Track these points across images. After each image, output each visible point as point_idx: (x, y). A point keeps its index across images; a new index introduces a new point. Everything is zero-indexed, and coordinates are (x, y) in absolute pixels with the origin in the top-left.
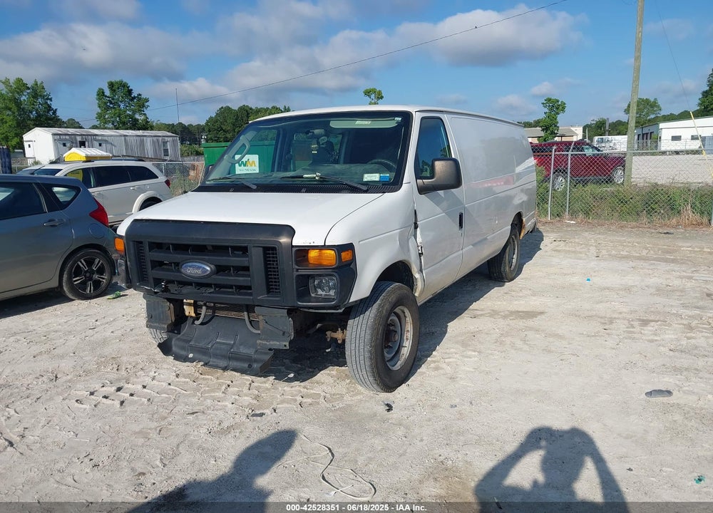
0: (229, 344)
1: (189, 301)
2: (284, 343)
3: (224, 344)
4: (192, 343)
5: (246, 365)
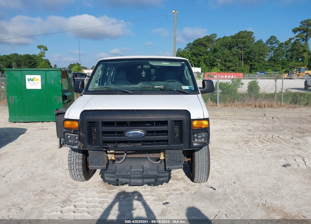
0: (141, 171)
1: (111, 151)
2: (181, 166)
3: (137, 171)
4: (117, 173)
5: (153, 180)
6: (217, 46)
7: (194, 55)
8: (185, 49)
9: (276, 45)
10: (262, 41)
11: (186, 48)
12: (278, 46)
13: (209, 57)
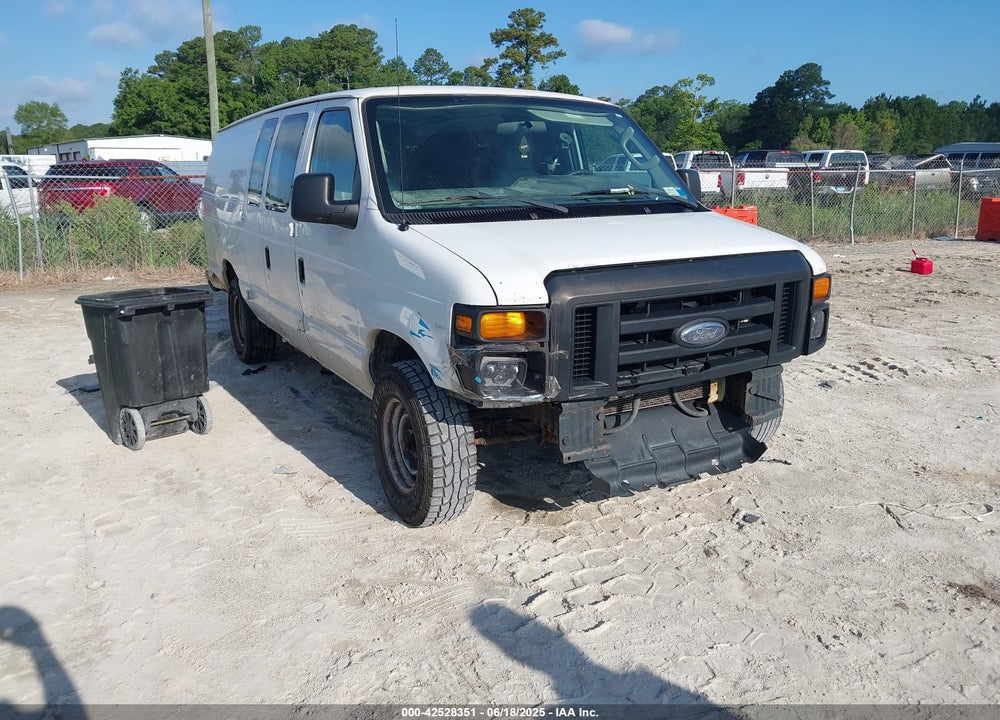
0: (674, 445)
3: (665, 447)
5: (709, 464)
6: (269, 71)
7: (192, 97)
8: (150, 72)
9: (442, 78)
10: (402, 64)
11: (152, 70)
12: (447, 81)
13: (245, 106)
